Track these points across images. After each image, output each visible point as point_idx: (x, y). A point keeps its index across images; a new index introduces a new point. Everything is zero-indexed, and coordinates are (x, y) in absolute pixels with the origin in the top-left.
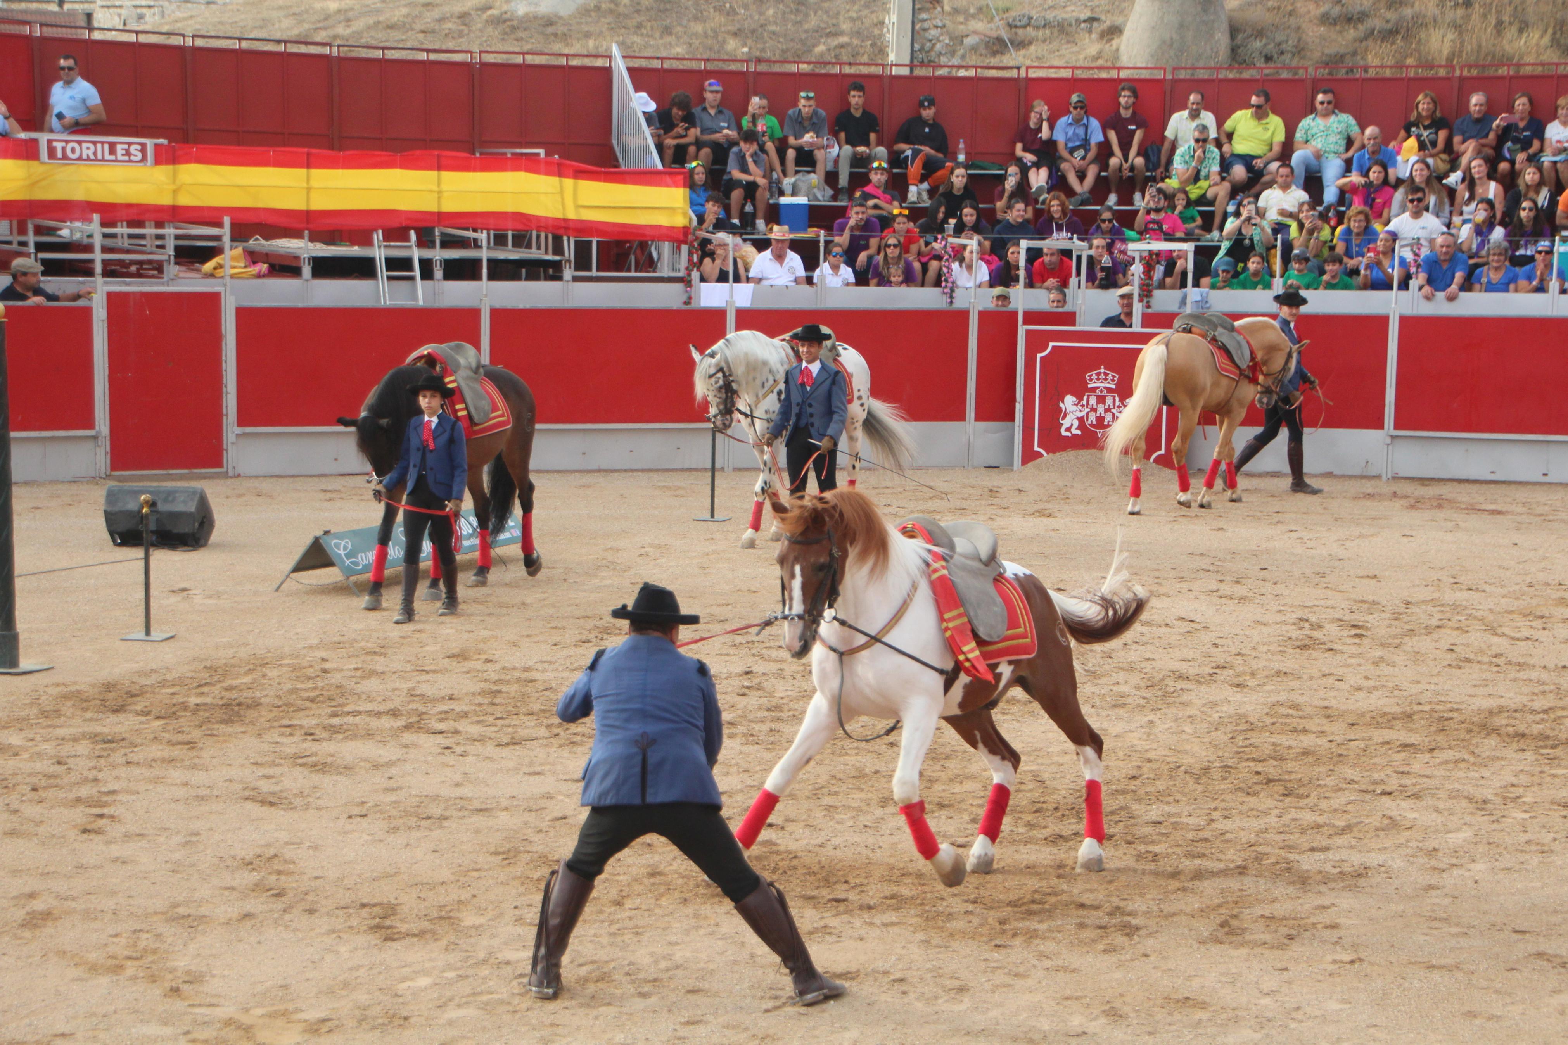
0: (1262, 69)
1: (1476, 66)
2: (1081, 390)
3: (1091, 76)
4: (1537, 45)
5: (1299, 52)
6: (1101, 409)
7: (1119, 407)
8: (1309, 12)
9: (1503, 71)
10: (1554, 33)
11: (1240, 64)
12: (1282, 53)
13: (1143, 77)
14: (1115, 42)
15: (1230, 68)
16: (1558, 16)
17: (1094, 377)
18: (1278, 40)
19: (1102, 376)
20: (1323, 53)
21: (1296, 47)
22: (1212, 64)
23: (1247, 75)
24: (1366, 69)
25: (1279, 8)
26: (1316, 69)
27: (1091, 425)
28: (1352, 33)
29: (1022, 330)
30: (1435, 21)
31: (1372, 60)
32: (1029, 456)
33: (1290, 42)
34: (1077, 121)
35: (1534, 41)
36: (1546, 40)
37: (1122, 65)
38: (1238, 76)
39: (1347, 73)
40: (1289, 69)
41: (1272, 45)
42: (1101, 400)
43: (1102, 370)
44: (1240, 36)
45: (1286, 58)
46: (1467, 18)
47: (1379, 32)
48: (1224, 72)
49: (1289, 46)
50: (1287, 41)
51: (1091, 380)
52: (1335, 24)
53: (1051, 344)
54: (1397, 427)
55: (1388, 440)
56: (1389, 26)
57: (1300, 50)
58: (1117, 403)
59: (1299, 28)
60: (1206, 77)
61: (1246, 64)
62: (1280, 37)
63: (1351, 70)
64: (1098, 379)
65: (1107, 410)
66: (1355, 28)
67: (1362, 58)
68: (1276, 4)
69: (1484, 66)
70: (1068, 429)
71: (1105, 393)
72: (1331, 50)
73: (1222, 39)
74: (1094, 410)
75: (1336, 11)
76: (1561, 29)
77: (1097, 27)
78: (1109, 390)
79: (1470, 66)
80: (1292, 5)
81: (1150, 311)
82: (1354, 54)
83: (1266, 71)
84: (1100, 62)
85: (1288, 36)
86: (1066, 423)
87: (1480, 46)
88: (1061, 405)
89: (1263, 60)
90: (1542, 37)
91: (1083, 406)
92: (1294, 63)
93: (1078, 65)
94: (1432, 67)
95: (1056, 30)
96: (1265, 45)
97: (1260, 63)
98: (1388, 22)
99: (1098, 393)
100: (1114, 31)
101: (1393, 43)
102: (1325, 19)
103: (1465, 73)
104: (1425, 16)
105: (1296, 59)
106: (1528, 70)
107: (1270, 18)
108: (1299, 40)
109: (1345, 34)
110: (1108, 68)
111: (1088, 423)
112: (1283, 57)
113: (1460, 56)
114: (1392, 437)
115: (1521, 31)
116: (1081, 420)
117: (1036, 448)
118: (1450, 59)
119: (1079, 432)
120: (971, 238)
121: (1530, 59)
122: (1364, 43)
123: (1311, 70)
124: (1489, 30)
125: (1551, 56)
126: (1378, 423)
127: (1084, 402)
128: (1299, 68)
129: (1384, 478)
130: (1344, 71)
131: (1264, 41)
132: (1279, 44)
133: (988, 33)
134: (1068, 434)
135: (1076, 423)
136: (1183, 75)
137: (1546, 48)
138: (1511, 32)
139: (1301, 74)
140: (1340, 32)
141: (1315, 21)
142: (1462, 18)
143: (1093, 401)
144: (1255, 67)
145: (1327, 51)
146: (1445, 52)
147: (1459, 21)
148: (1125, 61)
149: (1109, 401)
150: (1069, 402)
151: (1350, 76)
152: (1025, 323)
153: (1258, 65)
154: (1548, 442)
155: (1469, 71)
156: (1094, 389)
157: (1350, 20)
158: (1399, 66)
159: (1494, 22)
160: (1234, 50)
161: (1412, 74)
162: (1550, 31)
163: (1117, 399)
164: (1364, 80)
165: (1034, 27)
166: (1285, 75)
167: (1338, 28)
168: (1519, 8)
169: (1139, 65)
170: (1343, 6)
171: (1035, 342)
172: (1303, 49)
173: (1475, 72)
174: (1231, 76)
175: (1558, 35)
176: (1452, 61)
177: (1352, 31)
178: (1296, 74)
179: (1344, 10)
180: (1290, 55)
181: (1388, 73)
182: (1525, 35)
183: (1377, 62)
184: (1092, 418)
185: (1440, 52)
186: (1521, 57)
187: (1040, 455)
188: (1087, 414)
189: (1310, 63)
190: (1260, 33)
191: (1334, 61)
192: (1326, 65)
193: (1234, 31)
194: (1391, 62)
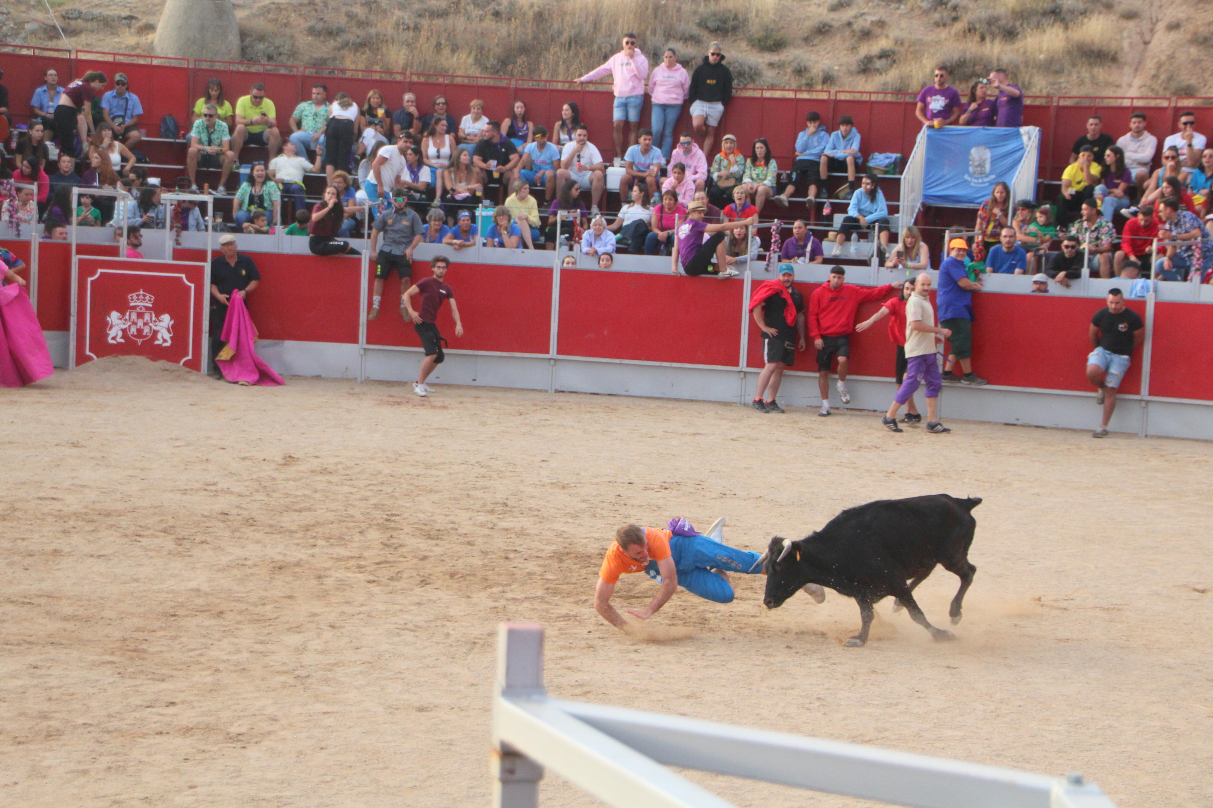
0: (264, 65)
1: (423, 74)
2: (123, 308)
3: (131, 62)
4: (465, 63)
5: (293, 55)
6: (140, 323)
7: (155, 321)
8: (299, 25)
9: (441, 80)
10: (476, 55)
11: (249, 60)
12: (280, 54)
13: (173, 65)
14: (150, 37)
15: (241, 63)
16: (479, 42)
17: (135, 297)
18: (277, 44)
19: (141, 297)
20: (311, 58)
21: (291, 50)
22: (227, 59)
23: (254, 69)
24: (343, 71)
25: (277, 20)
26: (305, 68)
27: (133, 335)
28: (332, 43)
29: (75, 259)
30: (393, 39)
31: (348, 63)
32: (81, 359)
33: (286, 47)
34: (119, 95)
35: (462, 61)
36: (471, 60)
37: (157, 54)
38: (247, 69)
39: (330, 73)
40: (286, 67)
41: (273, 48)
42: (140, 315)
43: (141, 292)
44: (248, 40)
45: (283, 58)
46: (416, 38)
47: (353, 44)
48: (236, 65)
49: (285, 49)
50: (284, 46)
51: (132, 300)
52: (320, 36)
53: (100, 271)
54: (369, 342)
55: (362, 352)
56: (359, 40)
57: (293, 54)
58: (154, 318)
59: (292, 37)
60: (222, 68)
61: (252, 61)
62: (278, 42)
63: (333, 71)
64: (138, 299)
65: (145, 324)
66: (335, 40)
67: (341, 63)
68: (274, 17)
69: (429, 75)
70: (114, 338)
71: (143, 310)
72: (317, 55)
73: (234, 40)
74: (135, 323)
75: (320, 26)
76: (481, 52)
77: (136, 24)
78: (147, 308)
79: (418, 75)
80: (287, 18)
81: (179, 247)
82: (334, 59)
83: (269, 68)
84: (138, 51)
85: (284, 42)
86: (112, 333)
87: (425, 61)
88: (108, 319)
89: (266, 58)
90: (468, 57)
91: (126, 320)
92: (290, 63)
93: (121, 52)
94: (391, 73)
95: (102, 23)
96: (267, 47)
97: (264, 61)
98: (358, 37)
99: (138, 310)
100: (150, 28)
101: (363, 53)
102: (311, 31)
103: (415, 79)
104: (385, 35)
105: (291, 59)
106: (458, 81)
107: (270, 27)
108: (293, 45)
109: (327, 43)
110: (145, 56)
111: (130, 334)
112: (281, 58)
113: (412, 67)
114: (365, 349)
115: (453, 51)
116: (124, 331)
117: (88, 352)
118: (405, 69)
119: (122, 341)
120: (33, 184)
121: (459, 73)
122: (342, 52)
123: (301, 69)
124: (431, 49)
125: (475, 71)
126: (354, 339)
127: (127, 317)
128: (294, 67)
129: (359, 381)
130: (327, 71)
131: (266, 44)
132: (278, 48)
133: (46, 21)
134: (114, 342)
135: (120, 334)
136: (205, 66)
137: (471, 65)
138: (446, 52)
139: (294, 72)
140: (324, 42)
141: (305, 32)
142: (413, 38)
143: (134, 316)
144: (260, 64)
145: (315, 56)
146: (401, 62)
147: (410, 41)
148: (158, 51)
149: (147, 317)
150: (114, 317)
151: (332, 75)
152: (78, 252)
153: (262, 62)
154: (476, 356)
155: (418, 78)
156: (134, 308)
157: (331, 33)
158: (369, 71)
159: (435, 43)
160: (243, 50)
161: (376, 77)
162: (474, 53)
163: (154, 315)
164: (341, 79)
165: (83, 19)
166: (283, 71)
167: (322, 38)
168: (452, 34)
169: (170, 56)
170: (325, 22)
171: (86, 269)
172: (296, 52)
173: (422, 79)
174: (242, 69)
175: (479, 57)
176: (406, 69)
177: (332, 42)
178: (291, 71)
179: (326, 25)
180: (286, 57)
181: (360, 75)
182: (456, 55)
183: (352, 67)
184: (133, 330)
185: (397, 62)
186: (454, 71)
187: (90, 359)
188: (130, 326)
189: (301, 64)
190: (262, 38)
191: (320, 63)
192: (314, 66)
193: (243, 35)
194: (361, 66)
